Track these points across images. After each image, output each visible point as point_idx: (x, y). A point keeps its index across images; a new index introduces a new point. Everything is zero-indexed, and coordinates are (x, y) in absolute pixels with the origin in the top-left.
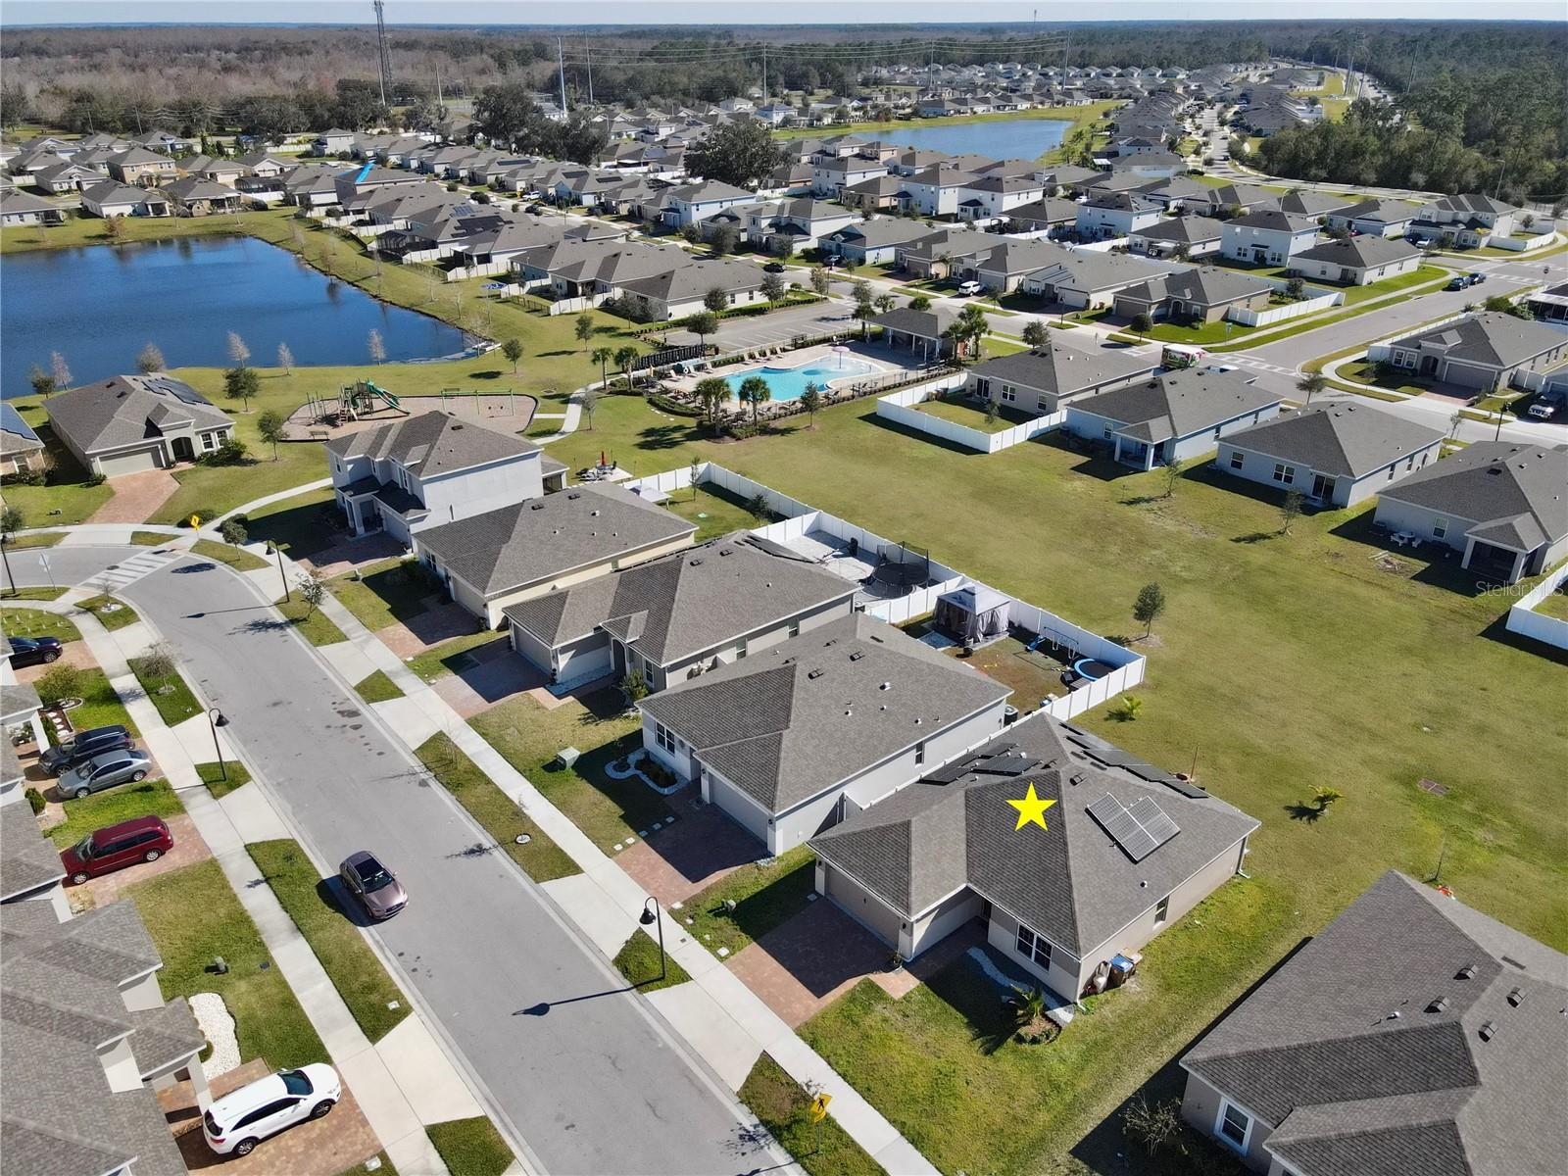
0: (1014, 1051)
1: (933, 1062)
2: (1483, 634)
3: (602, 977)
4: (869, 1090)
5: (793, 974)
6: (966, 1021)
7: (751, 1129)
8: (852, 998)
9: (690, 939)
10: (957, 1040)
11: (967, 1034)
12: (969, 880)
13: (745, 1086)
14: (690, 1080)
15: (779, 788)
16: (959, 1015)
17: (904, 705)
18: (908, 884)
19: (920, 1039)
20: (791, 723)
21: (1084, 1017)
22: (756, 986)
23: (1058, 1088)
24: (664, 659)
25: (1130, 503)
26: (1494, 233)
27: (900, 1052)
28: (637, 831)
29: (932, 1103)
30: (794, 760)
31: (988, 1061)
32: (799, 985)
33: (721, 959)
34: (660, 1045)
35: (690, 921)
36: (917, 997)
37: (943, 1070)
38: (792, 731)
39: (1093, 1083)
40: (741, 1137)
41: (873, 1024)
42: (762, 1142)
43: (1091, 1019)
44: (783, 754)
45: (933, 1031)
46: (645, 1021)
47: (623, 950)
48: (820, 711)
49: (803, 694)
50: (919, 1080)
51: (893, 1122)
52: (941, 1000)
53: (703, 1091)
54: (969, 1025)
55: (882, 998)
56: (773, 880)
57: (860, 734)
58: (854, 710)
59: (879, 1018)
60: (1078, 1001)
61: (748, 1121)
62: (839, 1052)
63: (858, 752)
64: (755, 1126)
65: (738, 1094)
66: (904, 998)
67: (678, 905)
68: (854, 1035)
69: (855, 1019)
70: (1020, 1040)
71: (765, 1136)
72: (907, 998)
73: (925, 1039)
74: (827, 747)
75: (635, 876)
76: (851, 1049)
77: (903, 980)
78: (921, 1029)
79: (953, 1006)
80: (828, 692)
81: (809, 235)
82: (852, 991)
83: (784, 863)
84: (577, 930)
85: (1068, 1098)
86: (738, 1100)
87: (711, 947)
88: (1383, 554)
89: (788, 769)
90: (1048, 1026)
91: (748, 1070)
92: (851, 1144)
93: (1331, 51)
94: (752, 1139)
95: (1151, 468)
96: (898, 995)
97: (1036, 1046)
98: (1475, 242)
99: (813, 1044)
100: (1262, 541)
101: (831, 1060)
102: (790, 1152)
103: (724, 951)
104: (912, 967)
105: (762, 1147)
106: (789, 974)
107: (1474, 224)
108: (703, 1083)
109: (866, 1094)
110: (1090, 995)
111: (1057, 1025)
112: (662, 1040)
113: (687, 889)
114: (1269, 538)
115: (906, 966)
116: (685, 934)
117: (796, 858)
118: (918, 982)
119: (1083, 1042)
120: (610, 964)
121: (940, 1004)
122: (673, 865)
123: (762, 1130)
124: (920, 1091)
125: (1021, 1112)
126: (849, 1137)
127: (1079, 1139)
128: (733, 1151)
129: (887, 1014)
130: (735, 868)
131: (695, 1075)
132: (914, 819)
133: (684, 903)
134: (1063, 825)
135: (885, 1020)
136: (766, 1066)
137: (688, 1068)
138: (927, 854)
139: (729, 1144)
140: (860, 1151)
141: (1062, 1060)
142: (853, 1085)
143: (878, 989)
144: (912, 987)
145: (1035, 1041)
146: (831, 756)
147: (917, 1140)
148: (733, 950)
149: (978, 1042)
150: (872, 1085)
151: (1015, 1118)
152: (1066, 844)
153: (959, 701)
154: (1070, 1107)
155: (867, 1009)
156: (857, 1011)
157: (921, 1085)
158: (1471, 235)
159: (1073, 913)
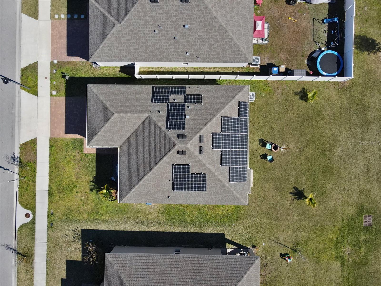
1: (74, 179)
3: (14, 72)
5: (66, 119)
6: (95, 175)
7: (16, 157)
8: (73, 141)
9: (49, 80)
10: (87, 178)
11: (92, 179)
12: (120, 147)
13: (24, 144)
14: (12, 130)
15: (98, 51)
16: (95, 172)
17: (188, 41)
18: (95, 135)
19: (77, 170)
20: (123, 22)
22: (53, 114)
23: (97, 212)
28: (68, 13)
29: (63, 189)
30: (113, 41)
31: (88, 191)
32: (64, 124)
33: (52, 95)
34: (13, 112)
35: (54, 71)
36: (90, 157)
37: (74, 184)
38: (121, 26)
40: (12, 157)
41: (71, 155)
42: (16, 163)
44: (109, 36)
45: (83, 171)
46: (15, 100)
47: (27, 66)
48: (142, 22)
49: (140, 9)
51: (49, 186)
52: (95, 163)
53: (13, 136)
54: (95, 178)
55: (80, 149)
57: (154, 45)
58: (160, 31)
59: (74, 154)
61: (17, 154)
62: (55, 155)
63: (146, 53)
64: (18, 157)
65: (20, 145)
67: (55, 62)
68: (63, 153)
69: (68, 149)
71: (18, 162)
72: (86, 155)
73: (79, 171)
74: (133, 43)
75: (52, 35)
78: (81, 167)
80: (153, 14)
82: (75, 139)
83: (101, 71)
84: (20, 46)
85: (97, 217)
86: (19, 146)
87: (53, 87)
89: (107, 44)
91: (28, 140)
92: (34, 182)
94: (14, 160)
96: (85, 152)
99: (51, 147)
102: (20, 171)
103: (54, 93)
105: (14, 164)
108: (15, 135)
112: (15, 110)
113: (63, 56)
116: (49, 76)
118: (94, 153)
120: (20, 69)
123: (18, 159)
124: (63, 184)
125: (81, 210)
126: (36, 180)
127: (87, 228)
128: (7, 160)
129: (77, 155)
131: (15, 129)
132: (116, 115)
133: (58, 62)
134: (157, 164)
135: (75, 157)
136: (34, 142)
137: (15, 126)
138: (111, 130)
139: (7, 157)
140: (35, 186)
143: (82, 145)
144: (91, 153)
146: (132, 49)
147: (50, 194)
148: (57, 95)
149: (92, 184)
150: (54, 171)
151: (79, 210)
152: (151, 170)
153: (218, 53)
154: (95, 219)
155: (74, 148)
156: (71, 147)
157: (66, 182)
159: (130, 190)
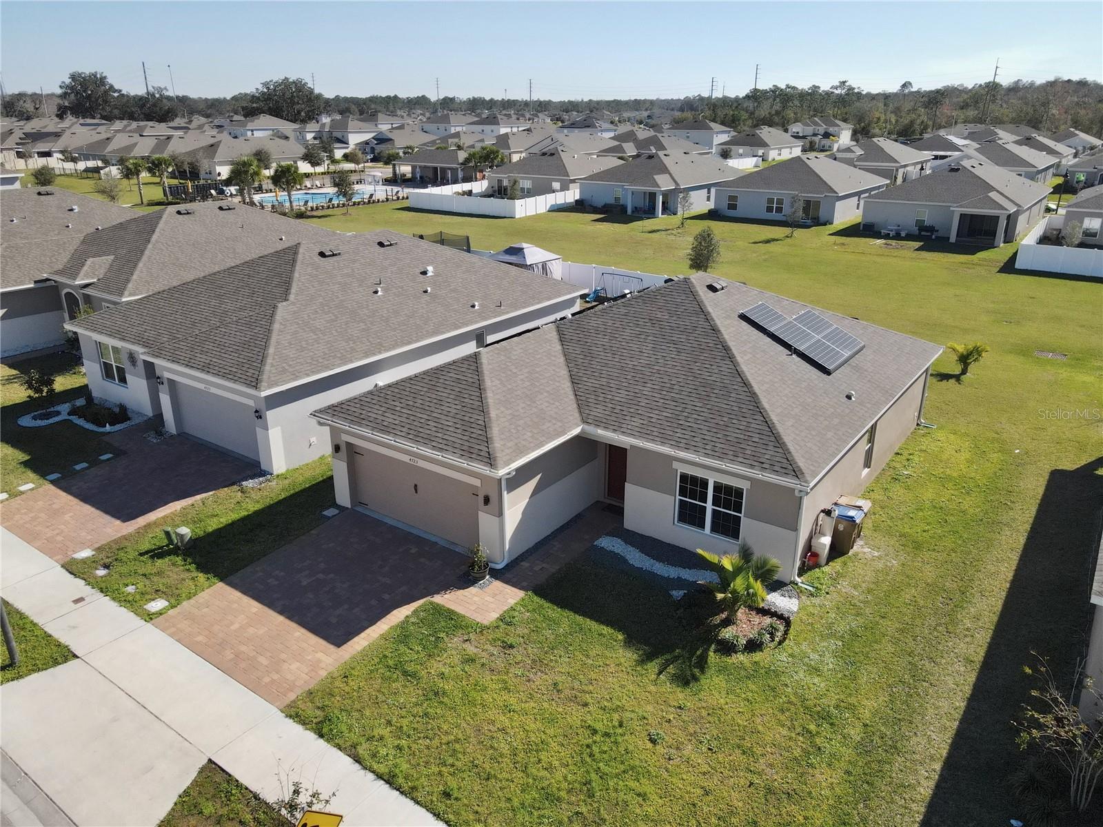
0: (722, 670)
1: (575, 716)
2: (998, 272)
4: (447, 795)
5: (289, 618)
6: (620, 637)
8: (403, 635)
9: (94, 596)
10: (612, 668)
11: (627, 657)
12: (584, 421)
15: (269, 362)
16: (606, 630)
17: (454, 290)
18: (485, 428)
19: (541, 680)
20: (291, 296)
21: (816, 601)
23: (824, 717)
24: (126, 293)
25: (650, 232)
26: (841, 142)
27: (507, 709)
28: (43, 475)
29: (591, 796)
31: (680, 695)
33: (149, 617)
35: (101, 572)
36: (524, 615)
37: (598, 726)
38: (293, 303)
39: (883, 698)
41: (446, 670)
43: (828, 602)
45: (563, 664)
48: (336, 287)
49: (310, 271)
50: (555, 754)
52: (567, 613)
54: (629, 642)
55: (458, 627)
56: (268, 502)
57: (396, 313)
58: (386, 290)
59: (456, 660)
60: (798, 580)
62: (377, 732)
66: (501, 619)
67: (83, 555)
68: (409, 695)
69: (410, 668)
70: (727, 648)
72: (506, 620)
73: (549, 678)
74: (347, 322)
76: (405, 722)
77: (494, 596)
78: (538, 664)
79: (592, 618)
80: (348, 271)
81: (348, 144)
82: (404, 625)
83: (287, 482)
85: (855, 733)
87: (132, 604)
88: (879, 242)
89: (285, 342)
90: (768, 620)
93: (695, 106)
95: (660, 215)
96: (488, 618)
97: (757, 656)
98: (830, 147)
99: (323, 729)
100: (775, 242)
101: (362, 751)
103: (157, 605)
104: (507, 574)
106: (281, 618)
107: (827, 135)
109: (441, 807)
110: (810, 568)
111: (780, 617)
113: (110, 531)
114: (781, 240)
115: (497, 574)
117: (308, 474)
118: (521, 594)
119: (833, 635)
121: (566, 620)
122: (93, 506)
124: (559, 775)
125: (777, 778)
129: (471, 649)
130: (204, 495)
133: (95, 550)
134: (714, 330)
135: (470, 660)
136: (210, 785)
141: (815, 670)
142: (409, 793)
143: (450, 615)
144: (512, 602)
145: (753, 646)
146: (353, 332)
148: (175, 599)
149: (653, 667)
150: (453, 783)
151: (770, 791)
152: (727, 349)
153: (525, 292)
154: (864, 748)
155: (434, 647)
156: (413, 655)
157: (559, 764)
158: (826, 142)
159: (771, 428)
